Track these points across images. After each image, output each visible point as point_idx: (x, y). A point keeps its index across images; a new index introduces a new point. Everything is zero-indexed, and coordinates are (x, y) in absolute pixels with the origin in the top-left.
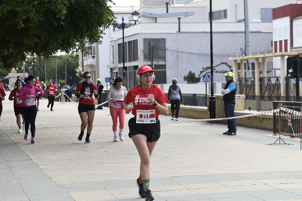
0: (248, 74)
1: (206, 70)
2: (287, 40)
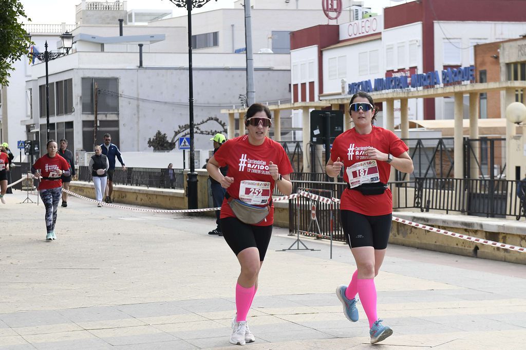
2: (313, 82)
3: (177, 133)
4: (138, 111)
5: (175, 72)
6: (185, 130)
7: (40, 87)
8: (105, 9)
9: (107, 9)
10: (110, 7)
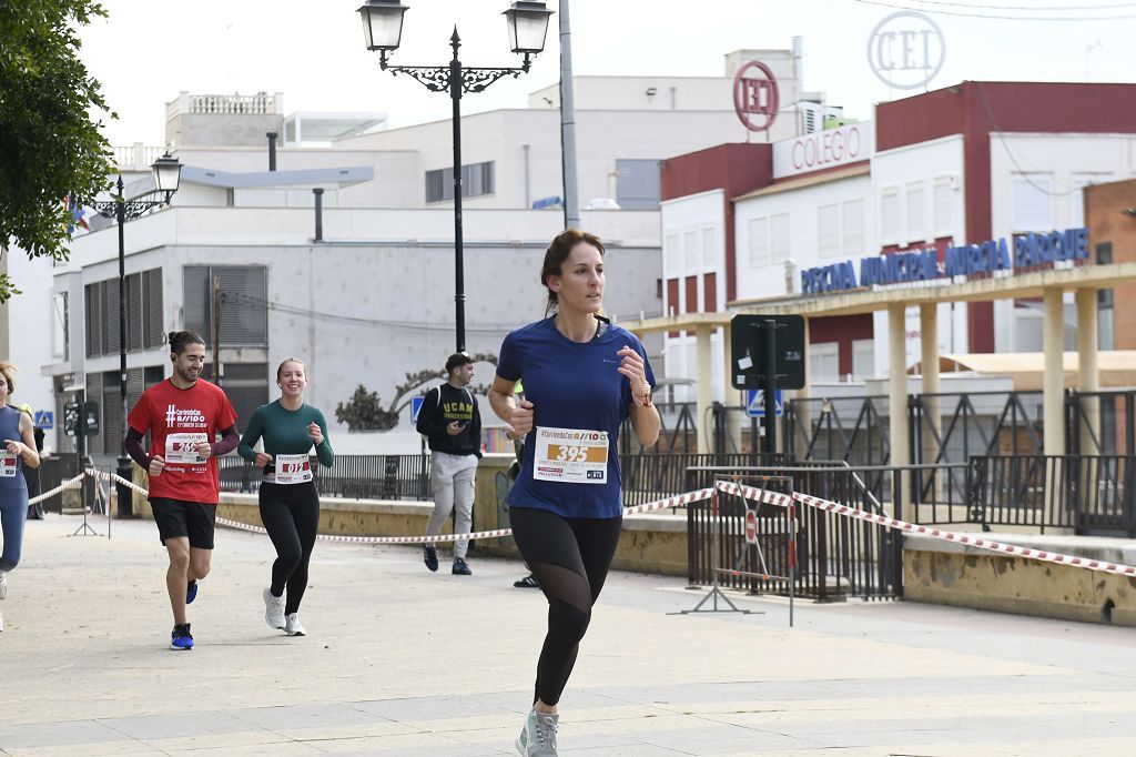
1: (419, 382)
2: (714, 274)
3: (401, 391)
4: (312, 343)
5: (395, 251)
6: (422, 382)
7: (88, 287)
8: (233, 111)
9: (238, 111)
10: (244, 106)
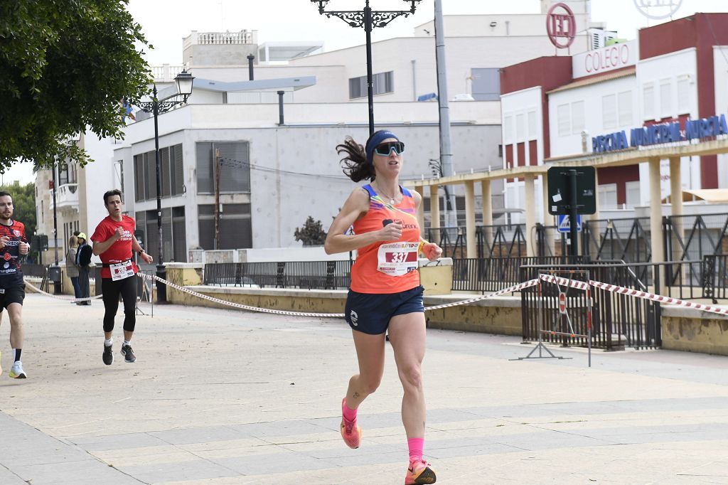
0: (449, 219)
2: (536, 141)
4: (278, 190)
5: (330, 130)
7: (135, 157)
8: (225, 43)
9: (229, 42)
10: (232, 39)
